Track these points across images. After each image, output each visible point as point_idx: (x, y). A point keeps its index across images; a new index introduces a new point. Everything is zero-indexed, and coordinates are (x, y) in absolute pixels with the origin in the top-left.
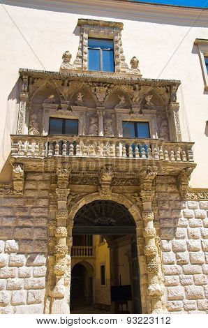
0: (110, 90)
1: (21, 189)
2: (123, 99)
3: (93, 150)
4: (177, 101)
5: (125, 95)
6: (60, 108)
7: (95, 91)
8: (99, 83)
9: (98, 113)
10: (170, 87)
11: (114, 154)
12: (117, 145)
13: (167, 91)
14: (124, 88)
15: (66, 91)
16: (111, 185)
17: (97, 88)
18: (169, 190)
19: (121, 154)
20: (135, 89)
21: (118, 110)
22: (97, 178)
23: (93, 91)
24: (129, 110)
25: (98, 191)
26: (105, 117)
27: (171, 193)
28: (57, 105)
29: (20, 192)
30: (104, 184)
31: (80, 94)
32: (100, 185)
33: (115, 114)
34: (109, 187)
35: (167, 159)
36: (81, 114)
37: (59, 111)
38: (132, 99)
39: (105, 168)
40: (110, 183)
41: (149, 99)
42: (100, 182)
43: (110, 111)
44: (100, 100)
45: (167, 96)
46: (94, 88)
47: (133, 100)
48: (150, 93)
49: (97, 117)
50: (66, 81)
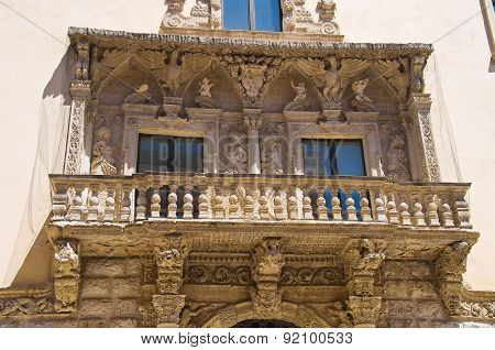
0: (272, 71)
1: (73, 298)
2: (301, 89)
3: (237, 205)
4: (426, 91)
5: (308, 82)
6: (161, 113)
7: (239, 73)
8: (248, 56)
9: (247, 122)
10: (409, 59)
11: (285, 214)
12: (291, 193)
13: (401, 69)
14: (305, 67)
15: (174, 75)
16: (279, 285)
17: (243, 67)
18: (417, 294)
19: (300, 211)
20: (328, 67)
21: (290, 114)
22: (247, 269)
23: (235, 74)
24: (316, 115)
25: (249, 299)
26: (264, 131)
27: (421, 301)
28: (155, 108)
29: (69, 305)
30: (263, 282)
31: (206, 81)
32: (254, 284)
33: (284, 123)
34: (274, 287)
35: (407, 222)
36: (210, 125)
37: (161, 119)
38: (321, 90)
39: (264, 244)
40: (277, 279)
41: (360, 87)
42: (255, 278)
43: (274, 116)
44: (250, 94)
45: (401, 81)
46: (236, 68)
47: (325, 91)
48: (364, 75)
49: (245, 131)
50: (175, 55)
